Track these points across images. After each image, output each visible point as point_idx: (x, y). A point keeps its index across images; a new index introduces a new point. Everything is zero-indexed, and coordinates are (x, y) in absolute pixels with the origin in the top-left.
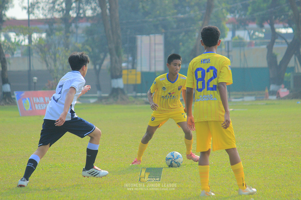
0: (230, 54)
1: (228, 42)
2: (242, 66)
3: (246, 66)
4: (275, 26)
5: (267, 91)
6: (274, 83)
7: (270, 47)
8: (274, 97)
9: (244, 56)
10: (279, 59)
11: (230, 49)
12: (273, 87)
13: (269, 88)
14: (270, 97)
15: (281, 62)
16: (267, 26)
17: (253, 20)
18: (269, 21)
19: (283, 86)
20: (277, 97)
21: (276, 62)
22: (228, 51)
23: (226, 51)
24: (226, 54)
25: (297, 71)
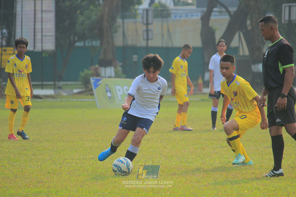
0: (150, 27)
1: (147, 11)
2: (164, 45)
3: (170, 45)
5: (200, 81)
7: (206, 19)
9: (168, 30)
10: (218, 35)
11: (150, 21)
13: (203, 77)
14: (205, 90)
21: (214, 39)
22: (147, 24)
23: (144, 24)
24: (144, 28)
25: (241, 53)
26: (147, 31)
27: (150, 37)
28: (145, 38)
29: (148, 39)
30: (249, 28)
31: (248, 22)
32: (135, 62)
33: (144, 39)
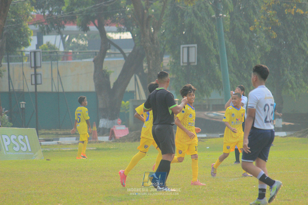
0: (38, 70)
1: (35, 53)
2: (54, 90)
3: (61, 90)
4: (106, 28)
5: (95, 128)
6: (104, 117)
7: (99, 62)
8: (106, 138)
9: (59, 73)
10: (113, 79)
11: (38, 64)
12: (103, 123)
13: (98, 124)
14: (100, 138)
15: (116, 84)
16: (93, 28)
17: (72, 19)
18: (96, 21)
19: (119, 121)
20: (110, 139)
21: (108, 83)
22: (35, 67)
23: (31, 67)
24: (33, 71)
25: (138, 98)
26: (36, 74)
27: (39, 81)
28: (34, 82)
29: (36, 84)
30: (146, 71)
31: (145, 65)
32: (23, 109)
33: (32, 84)
